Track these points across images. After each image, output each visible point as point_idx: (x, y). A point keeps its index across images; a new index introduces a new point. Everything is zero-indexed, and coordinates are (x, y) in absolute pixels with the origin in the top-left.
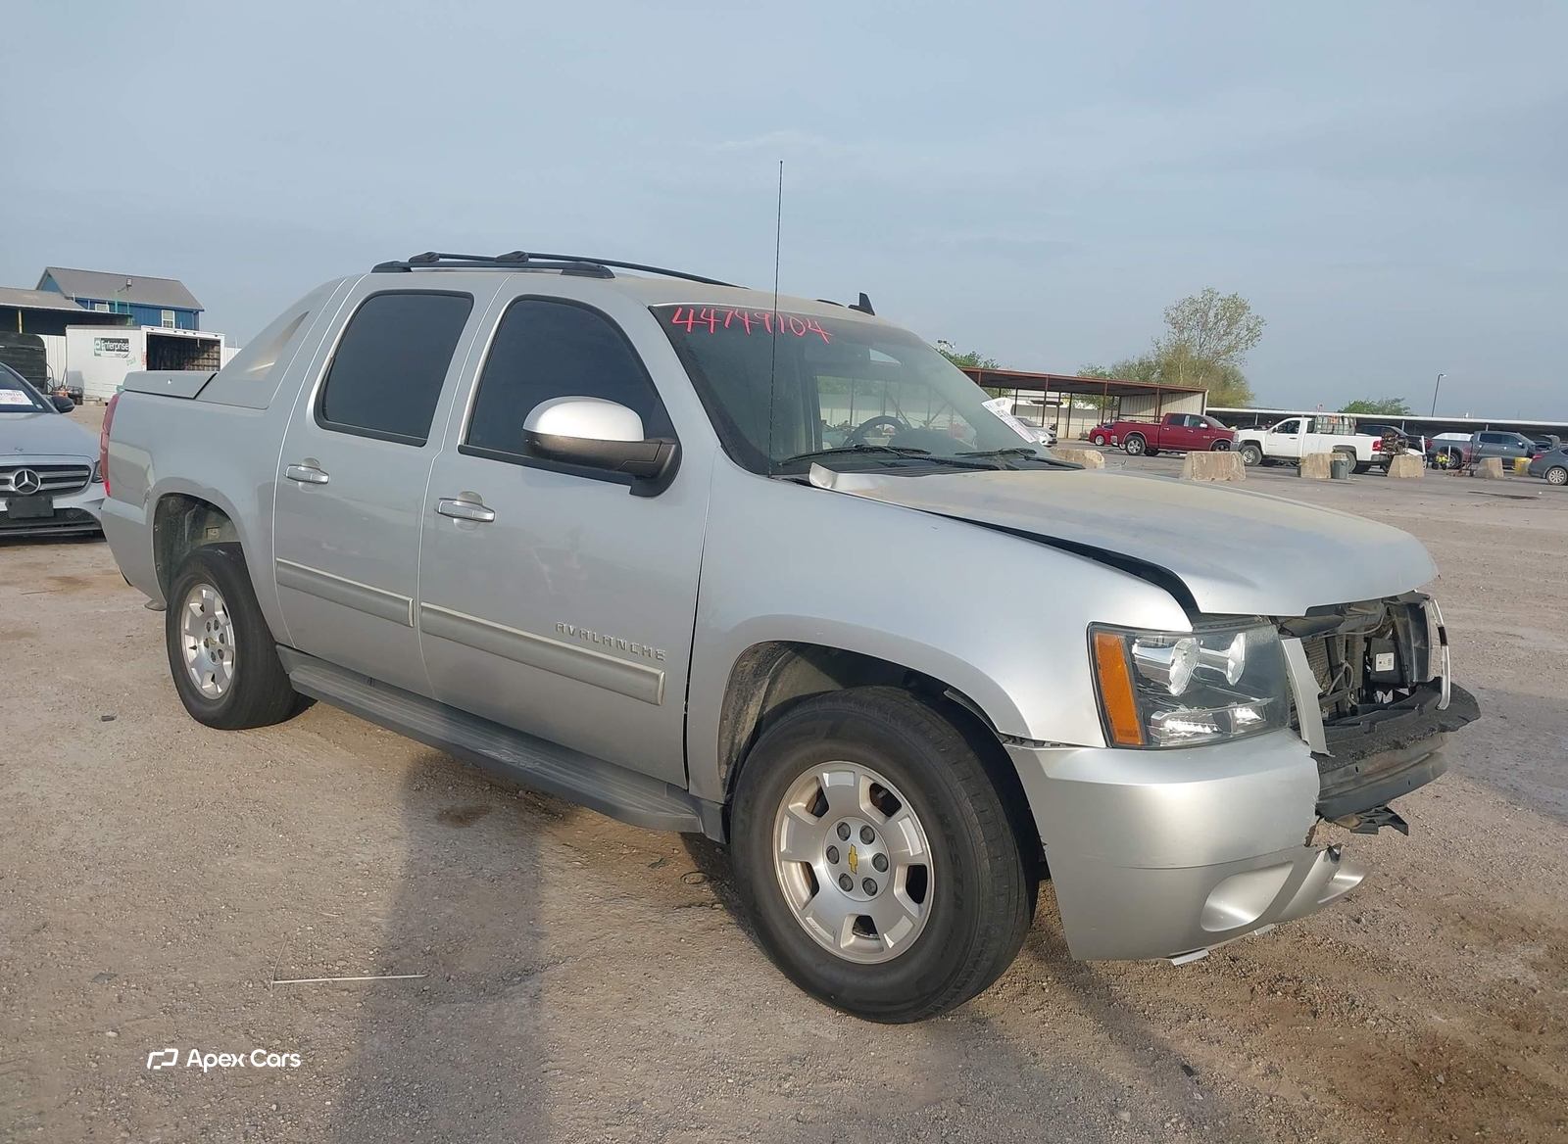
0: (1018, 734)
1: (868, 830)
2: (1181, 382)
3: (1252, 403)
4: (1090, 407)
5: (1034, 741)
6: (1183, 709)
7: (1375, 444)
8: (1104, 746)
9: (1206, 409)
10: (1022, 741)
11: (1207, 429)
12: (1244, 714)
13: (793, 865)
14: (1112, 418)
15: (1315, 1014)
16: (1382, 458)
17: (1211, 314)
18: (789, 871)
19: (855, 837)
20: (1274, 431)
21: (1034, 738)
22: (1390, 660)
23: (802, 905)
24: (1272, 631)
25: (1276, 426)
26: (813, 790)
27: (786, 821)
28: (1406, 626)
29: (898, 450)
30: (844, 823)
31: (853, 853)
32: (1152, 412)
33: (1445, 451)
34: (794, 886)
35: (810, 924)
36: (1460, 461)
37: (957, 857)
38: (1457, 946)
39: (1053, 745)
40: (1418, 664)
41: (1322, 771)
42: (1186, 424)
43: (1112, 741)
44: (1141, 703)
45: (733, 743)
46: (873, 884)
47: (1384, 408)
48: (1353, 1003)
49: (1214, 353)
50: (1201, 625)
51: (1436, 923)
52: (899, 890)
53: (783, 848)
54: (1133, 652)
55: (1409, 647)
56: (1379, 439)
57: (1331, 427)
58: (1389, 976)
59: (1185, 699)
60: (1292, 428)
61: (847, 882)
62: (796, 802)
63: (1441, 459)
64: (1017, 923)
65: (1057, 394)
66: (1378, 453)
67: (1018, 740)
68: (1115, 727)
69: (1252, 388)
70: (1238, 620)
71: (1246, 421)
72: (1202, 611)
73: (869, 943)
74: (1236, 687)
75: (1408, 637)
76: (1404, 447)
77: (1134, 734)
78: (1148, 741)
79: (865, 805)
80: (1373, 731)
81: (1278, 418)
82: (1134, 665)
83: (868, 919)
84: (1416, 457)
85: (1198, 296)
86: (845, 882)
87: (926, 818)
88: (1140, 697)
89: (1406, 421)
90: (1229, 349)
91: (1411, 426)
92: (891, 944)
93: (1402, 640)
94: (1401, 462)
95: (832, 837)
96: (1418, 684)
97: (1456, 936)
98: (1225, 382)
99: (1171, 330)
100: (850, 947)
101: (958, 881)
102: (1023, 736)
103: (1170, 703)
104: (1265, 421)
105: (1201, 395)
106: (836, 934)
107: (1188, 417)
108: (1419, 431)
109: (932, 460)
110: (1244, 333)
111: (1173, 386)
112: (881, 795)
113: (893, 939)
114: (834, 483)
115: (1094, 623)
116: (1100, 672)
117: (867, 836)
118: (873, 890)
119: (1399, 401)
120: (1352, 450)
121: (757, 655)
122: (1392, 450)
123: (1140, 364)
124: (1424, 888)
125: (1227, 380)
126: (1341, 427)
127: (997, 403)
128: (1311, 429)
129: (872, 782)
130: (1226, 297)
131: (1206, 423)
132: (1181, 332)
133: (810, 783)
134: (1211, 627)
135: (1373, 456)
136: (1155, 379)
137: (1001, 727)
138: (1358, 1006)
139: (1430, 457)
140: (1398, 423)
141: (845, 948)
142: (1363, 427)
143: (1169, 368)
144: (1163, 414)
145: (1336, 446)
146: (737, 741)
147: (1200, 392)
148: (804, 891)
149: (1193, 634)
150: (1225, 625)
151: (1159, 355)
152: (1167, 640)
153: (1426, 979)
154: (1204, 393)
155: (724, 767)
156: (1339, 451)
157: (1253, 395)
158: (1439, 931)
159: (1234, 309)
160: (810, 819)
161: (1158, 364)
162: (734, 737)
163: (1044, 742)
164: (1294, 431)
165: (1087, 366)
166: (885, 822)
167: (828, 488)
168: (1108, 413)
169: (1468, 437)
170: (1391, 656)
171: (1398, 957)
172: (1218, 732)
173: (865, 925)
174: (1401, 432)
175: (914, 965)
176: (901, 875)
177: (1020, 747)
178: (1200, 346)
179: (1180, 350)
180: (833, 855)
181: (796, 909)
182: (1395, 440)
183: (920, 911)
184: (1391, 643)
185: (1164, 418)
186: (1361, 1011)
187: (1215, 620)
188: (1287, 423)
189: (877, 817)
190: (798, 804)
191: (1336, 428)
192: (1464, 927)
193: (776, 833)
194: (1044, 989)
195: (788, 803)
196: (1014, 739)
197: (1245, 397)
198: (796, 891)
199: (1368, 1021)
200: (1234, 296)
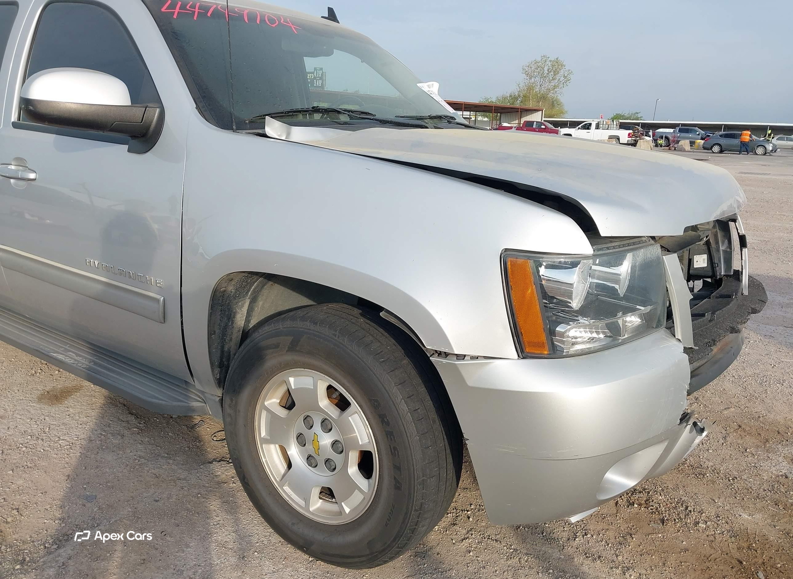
0: (443, 350)
1: (326, 422)
2: (531, 105)
3: (566, 115)
4: (486, 119)
5: (457, 355)
6: (583, 320)
7: (629, 134)
8: (516, 357)
9: (543, 119)
10: (446, 355)
11: (545, 129)
12: (633, 320)
13: (272, 446)
14: (496, 125)
15: (663, 521)
16: (633, 142)
17: (546, 69)
18: (269, 451)
19: (317, 428)
20: (579, 128)
21: (456, 353)
22: (704, 260)
23: (280, 477)
24: (656, 250)
25: (580, 126)
26: (282, 391)
27: (264, 414)
28: (716, 236)
29: (349, 111)
30: (308, 416)
31: (316, 440)
32: (517, 122)
33: (662, 137)
34: (273, 462)
35: (287, 492)
36: (669, 144)
37: (395, 448)
38: (742, 450)
39: (473, 358)
40: (725, 262)
41: (691, 361)
42: (534, 127)
43: (522, 351)
44: (548, 317)
45: (222, 352)
46: (332, 463)
47: (631, 117)
48: (687, 508)
49: (547, 89)
50: (600, 247)
51: (724, 432)
52: (353, 470)
53: (263, 434)
54: (540, 274)
55: (718, 250)
56: (631, 131)
57: (607, 126)
58: (705, 481)
59: (583, 311)
60: (587, 127)
61: (313, 461)
62: (271, 399)
63: (660, 142)
64: (446, 493)
65: (468, 113)
66: (630, 139)
67: (443, 355)
68: (525, 339)
69: (566, 108)
70: (628, 242)
71: (564, 124)
72: (602, 235)
73: (331, 507)
74: (626, 298)
75: (717, 243)
76: (643, 135)
77: (541, 345)
78: (554, 349)
79: (324, 402)
80: (714, 320)
81: (579, 123)
82: (542, 285)
83: (330, 489)
84: (649, 141)
85: (539, 59)
86: (311, 460)
87: (370, 416)
88: (547, 312)
89: (642, 123)
90: (555, 87)
91: (644, 126)
92: (347, 510)
93: (713, 245)
94: (642, 144)
95: (299, 426)
96: (724, 275)
97: (739, 441)
98: (553, 105)
99: (526, 78)
100: (318, 509)
101: (397, 468)
102: (447, 350)
103: (571, 316)
104: (574, 125)
105: (541, 112)
106: (307, 500)
107: (535, 123)
108: (648, 127)
109: (376, 120)
110: (562, 78)
111: (527, 107)
112: (334, 396)
113: (350, 507)
114: (288, 134)
115: (506, 250)
116: (512, 293)
117: (327, 426)
118: (333, 467)
119: (638, 113)
120: (618, 138)
121: (233, 283)
122: (637, 137)
123: (510, 96)
124: (711, 405)
125: (554, 104)
126: (612, 126)
127: (429, 86)
128: (597, 127)
129: (328, 384)
130: (553, 59)
131: (544, 125)
132: (530, 79)
133: (280, 385)
134: (608, 248)
135: (628, 141)
136: (518, 104)
137: (429, 344)
138: (690, 511)
139: (655, 140)
140: (638, 124)
141: (314, 510)
142: (623, 126)
143: (526, 98)
144: (522, 122)
145: (610, 136)
146: (226, 349)
147: (540, 110)
148: (282, 467)
149: (594, 256)
150: (619, 247)
151: (519, 91)
152: (572, 263)
153: (729, 480)
154: (542, 111)
155: (217, 370)
156: (611, 138)
157: (566, 112)
158: (728, 439)
159: (557, 66)
160: (282, 413)
161: (519, 96)
162: (223, 347)
163: (465, 356)
164: (588, 129)
165: (484, 97)
166: (340, 416)
167: (283, 138)
168: (494, 122)
169: (671, 130)
170: (705, 256)
171: (707, 462)
172: (610, 337)
173: (328, 493)
174: (640, 128)
175: (365, 530)
176: (353, 458)
177: (444, 361)
178: (540, 86)
179: (530, 88)
180: (301, 440)
181: (276, 480)
182: (638, 132)
183: (369, 485)
184: (705, 248)
185: (523, 124)
186: (694, 516)
187: (611, 242)
188: (585, 124)
189: (333, 412)
190: (272, 401)
191: (610, 126)
192: (743, 434)
193: (256, 423)
194: (469, 518)
195: (264, 399)
196: (440, 354)
197: (562, 113)
198: (276, 466)
199: (700, 525)
200: (557, 59)
